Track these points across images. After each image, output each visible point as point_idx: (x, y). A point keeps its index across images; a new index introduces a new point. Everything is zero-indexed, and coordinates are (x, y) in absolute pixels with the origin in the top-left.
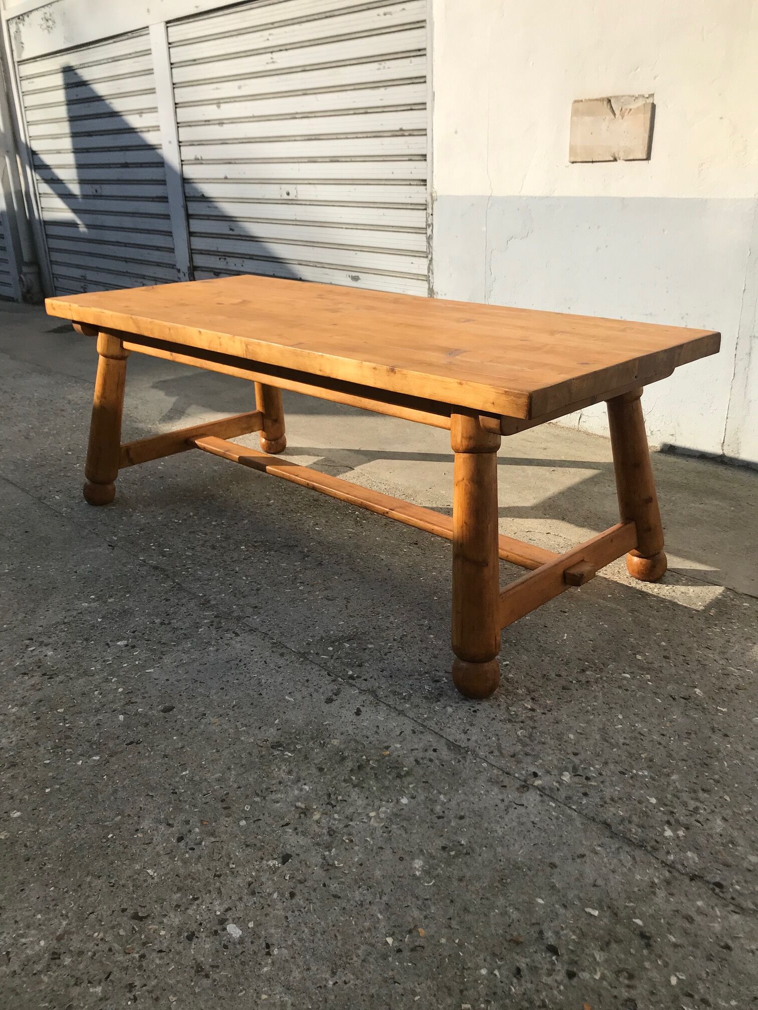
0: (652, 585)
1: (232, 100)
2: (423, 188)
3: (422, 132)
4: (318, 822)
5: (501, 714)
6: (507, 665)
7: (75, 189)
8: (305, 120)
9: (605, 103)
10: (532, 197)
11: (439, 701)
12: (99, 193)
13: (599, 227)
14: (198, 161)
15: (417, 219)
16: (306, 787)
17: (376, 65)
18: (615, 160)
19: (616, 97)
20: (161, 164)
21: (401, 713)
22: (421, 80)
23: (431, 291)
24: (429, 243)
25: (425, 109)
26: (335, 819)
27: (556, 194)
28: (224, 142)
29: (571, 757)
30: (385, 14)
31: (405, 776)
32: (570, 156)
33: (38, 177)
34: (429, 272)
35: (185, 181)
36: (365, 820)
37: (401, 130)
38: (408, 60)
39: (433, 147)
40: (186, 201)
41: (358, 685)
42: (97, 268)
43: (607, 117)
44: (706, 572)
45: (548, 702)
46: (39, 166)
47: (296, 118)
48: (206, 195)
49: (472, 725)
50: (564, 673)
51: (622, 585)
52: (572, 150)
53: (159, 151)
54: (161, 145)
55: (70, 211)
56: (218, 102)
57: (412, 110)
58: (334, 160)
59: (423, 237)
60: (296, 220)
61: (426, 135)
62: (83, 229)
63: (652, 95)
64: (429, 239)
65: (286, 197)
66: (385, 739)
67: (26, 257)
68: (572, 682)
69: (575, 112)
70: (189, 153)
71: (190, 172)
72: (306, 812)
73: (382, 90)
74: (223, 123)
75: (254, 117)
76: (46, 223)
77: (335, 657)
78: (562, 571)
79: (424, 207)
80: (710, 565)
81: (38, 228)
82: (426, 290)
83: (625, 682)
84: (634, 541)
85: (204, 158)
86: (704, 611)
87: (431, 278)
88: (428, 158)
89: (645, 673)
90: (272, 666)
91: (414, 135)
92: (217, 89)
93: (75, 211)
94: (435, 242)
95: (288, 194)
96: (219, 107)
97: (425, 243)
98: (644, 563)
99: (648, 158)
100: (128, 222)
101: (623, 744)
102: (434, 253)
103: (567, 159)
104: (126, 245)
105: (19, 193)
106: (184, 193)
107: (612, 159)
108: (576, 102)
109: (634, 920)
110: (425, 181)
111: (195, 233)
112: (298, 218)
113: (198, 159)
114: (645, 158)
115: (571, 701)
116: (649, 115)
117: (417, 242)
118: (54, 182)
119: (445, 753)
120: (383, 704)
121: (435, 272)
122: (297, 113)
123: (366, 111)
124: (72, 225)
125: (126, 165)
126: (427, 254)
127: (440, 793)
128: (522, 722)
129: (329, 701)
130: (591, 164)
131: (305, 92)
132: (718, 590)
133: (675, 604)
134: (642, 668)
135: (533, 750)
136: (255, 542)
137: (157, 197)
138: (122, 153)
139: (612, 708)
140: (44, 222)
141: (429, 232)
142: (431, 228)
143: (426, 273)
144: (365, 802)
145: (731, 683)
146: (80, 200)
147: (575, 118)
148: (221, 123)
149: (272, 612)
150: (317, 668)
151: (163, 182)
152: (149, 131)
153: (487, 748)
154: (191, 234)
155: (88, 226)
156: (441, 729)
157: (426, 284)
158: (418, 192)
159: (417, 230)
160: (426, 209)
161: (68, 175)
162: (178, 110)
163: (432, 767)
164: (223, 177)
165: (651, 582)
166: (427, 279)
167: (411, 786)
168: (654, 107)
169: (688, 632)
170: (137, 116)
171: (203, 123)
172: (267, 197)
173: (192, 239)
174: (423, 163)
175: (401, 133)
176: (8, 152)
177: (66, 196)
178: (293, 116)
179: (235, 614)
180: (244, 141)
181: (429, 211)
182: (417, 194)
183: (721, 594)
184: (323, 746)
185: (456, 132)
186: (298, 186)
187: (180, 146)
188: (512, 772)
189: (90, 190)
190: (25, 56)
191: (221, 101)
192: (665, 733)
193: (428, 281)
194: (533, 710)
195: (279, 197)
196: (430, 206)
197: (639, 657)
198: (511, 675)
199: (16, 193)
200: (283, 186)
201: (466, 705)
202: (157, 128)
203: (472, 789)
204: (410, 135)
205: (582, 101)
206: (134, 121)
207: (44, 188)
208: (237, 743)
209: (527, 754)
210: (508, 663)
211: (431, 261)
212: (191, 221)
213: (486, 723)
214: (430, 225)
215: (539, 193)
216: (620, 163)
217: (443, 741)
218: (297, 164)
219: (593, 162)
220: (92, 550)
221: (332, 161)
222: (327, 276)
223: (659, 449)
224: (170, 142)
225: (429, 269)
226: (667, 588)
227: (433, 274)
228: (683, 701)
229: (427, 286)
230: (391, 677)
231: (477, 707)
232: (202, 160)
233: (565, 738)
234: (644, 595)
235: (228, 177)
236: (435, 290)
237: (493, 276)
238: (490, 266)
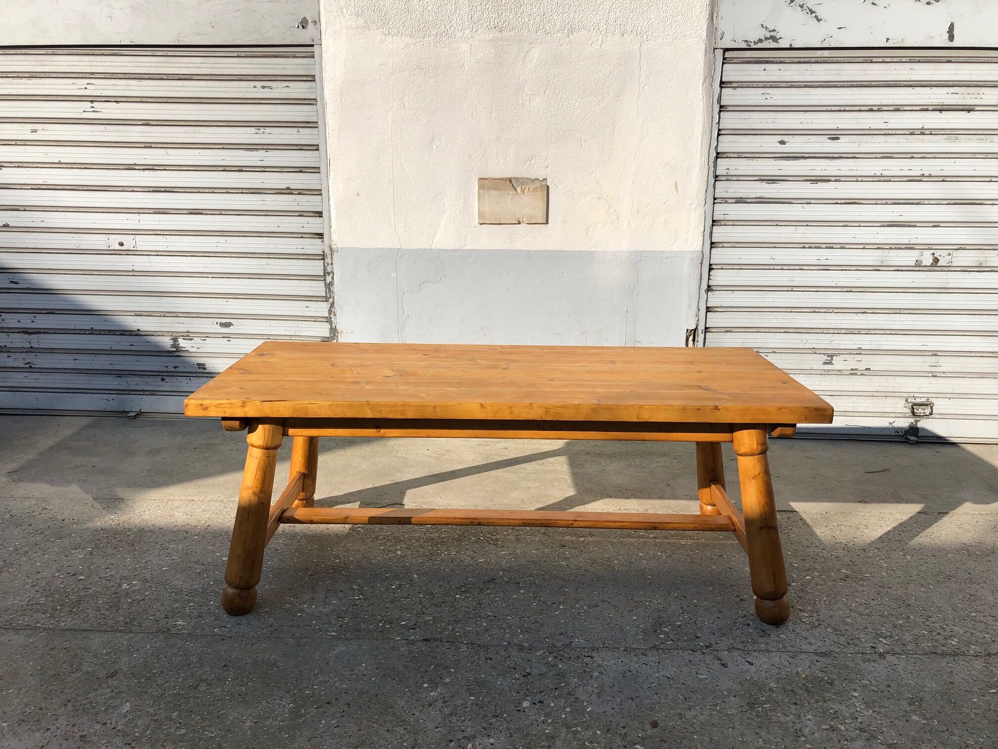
2: (319, 241)
3: (315, 192)
8: (148, 172)
9: (508, 182)
10: (444, 250)
13: (508, 272)
15: (316, 267)
17: (253, 130)
18: (519, 223)
19: (516, 178)
22: (309, 147)
23: (334, 331)
24: (328, 288)
25: (319, 172)
27: (467, 248)
30: (263, 87)
32: (479, 219)
34: (330, 314)
37: (288, 188)
38: (293, 129)
39: (329, 206)
43: (511, 192)
47: (133, 169)
52: (481, 214)
57: (301, 173)
58: (196, 212)
59: (322, 284)
60: (135, 271)
61: (321, 195)
63: (545, 180)
64: (329, 285)
65: (116, 247)
69: (481, 187)
73: (260, 152)
79: (322, 257)
82: (328, 330)
87: (333, 319)
88: (325, 214)
91: (305, 194)
94: (336, 288)
95: (121, 245)
97: (324, 289)
99: (547, 223)
102: (336, 297)
103: (476, 221)
107: (518, 222)
108: (481, 179)
110: (321, 234)
112: (139, 269)
114: (545, 222)
116: (545, 193)
117: (318, 288)
121: (338, 314)
122: (136, 165)
123: (240, 170)
126: (328, 299)
130: (498, 225)
131: (147, 145)
141: (329, 279)
142: (331, 275)
143: (327, 315)
147: (482, 191)
157: (327, 326)
158: (312, 244)
159: (315, 278)
160: (324, 259)
164: (2, 224)
166: (329, 320)
168: (548, 187)
174: (318, 219)
175: (289, 191)
178: (130, 167)
181: (328, 260)
182: (314, 246)
185: (358, 195)
186: (138, 236)
193: (331, 323)
195: (103, 248)
196: (329, 256)
200: (113, 236)
204: (300, 194)
205: (486, 179)
211: (332, 305)
214: (329, 273)
215: (450, 247)
216: (524, 225)
218: (137, 215)
221: (193, 214)
225: (330, 312)
227: (335, 315)
236: (339, 328)
237: (406, 314)
238: (402, 306)
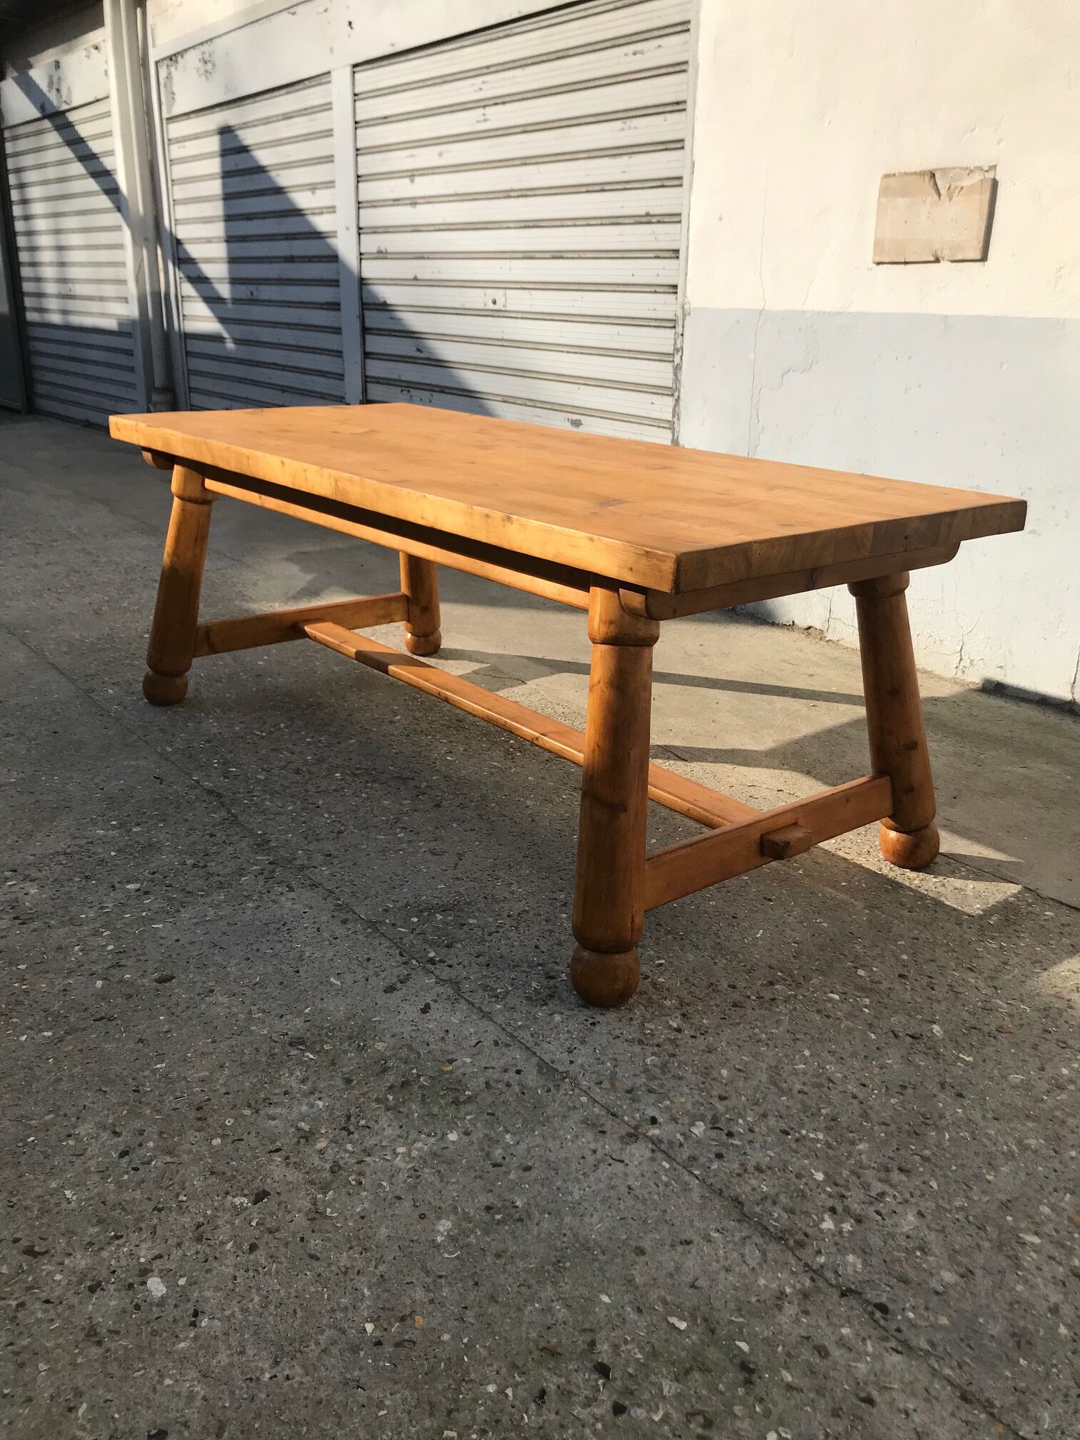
0: (913, 875)
1: (430, 171)
2: (672, 297)
3: (674, 218)
4: (321, 1152)
5: (630, 1032)
6: (661, 964)
7: (224, 290)
8: (521, 200)
9: (927, 178)
10: (819, 312)
11: (546, 1004)
12: (255, 297)
13: (910, 358)
14: (382, 255)
15: (661, 340)
16: (320, 1103)
17: (619, 124)
18: (937, 261)
19: (944, 170)
20: (334, 258)
21: (487, 1016)
22: (677, 144)
23: (675, 442)
24: (675, 374)
25: (681, 185)
26: (346, 1151)
27: (853, 309)
28: (415, 229)
29: (715, 1101)
30: (634, 54)
31: (464, 1103)
32: (875, 253)
33: (182, 275)
34: (674, 417)
35: (362, 282)
36: (388, 1157)
37: (648, 215)
38: (662, 117)
39: (688, 240)
40: (363, 309)
41: (437, 972)
42: (246, 398)
43: (929, 198)
44: (1000, 863)
45: (705, 1021)
46: (183, 260)
47: (510, 197)
48: (389, 302)
49: (583, 1042)
50: (740, 984)
51: (868, 871)
52: (878, 244)
53: (331, 241)
54: (335, 232)
55: (215, 319)
56: (412, 174)
57: (663, 186)
58: (558, 255)
59: (669, 368)
60: (503, 340)
61: (680, 222)
62: (230, 345)
63: (994, 167)
64: (677, 369)
65: (491, 306)
66: (451, 1048)
67: (159, 381)
68: (749, 997)
69: (885, 191)
70: (371, 243)
71: (371, 270)
72: (308, 1137)
73: (625, 158)
74: (416, 203)
75: (457, 195)
76: (188, 336)
77: (418, 931)
78: (758, 835)
79: (671, 324)
80: (1010, 855)
81: (176, 344)
82: (669, 442)
83: (830, 1005)
84: (887, 804)
85: (389, 250)
86: (980, 917)
87: (676, 425)
88: (682, 254)
89: (864, 994)
90: (326, 935)
91: (664, 222)
92: (412, 156)
93: (222, 320)
94: (685, 375)
95: (494, 302)
96: (412, 181)
97: (672, 376)
98: (902, 840)
99: (984, 258)
100: (288, 337)
101: (799, 1092)
102: (682, 389)
103: (870, 258)
104: (284, 368)
105: (156, 295)
106: (361, 298)
107: (932, 259)
108: (887, 176)
109: (738, 1343)
110: (675, 287)
111: (373, 354)
112: (505, 337)
113: (381, 252)
114: (979, 257)
115: (739, 1024)
116: (987, 196)
117: (660, 373)
118: (199, 280)
119: (532, 1078)
120: (463, 1002)
121: (682, 416)
122: (512, 190)
123: (602, 188)
124: (218, 339)
125: (290, 259)
126: (672, 392)
127: (507, 1132)
128: (658, 1046)
129: (390, 989)
130: (902, 266)
131: (524, 161)
132: (1013, 889)
133: (938, 903)
134: (858, 988)
135: (662, 1086)
136: (357, 769)
137: (327, 303)
138: (285, 243)
139: (798, 1039)
140: (185, 334)
141: (677, 359)
142: (680, 354)
143: (670, 417)
144: (398, 1132)
145: (992, 1022)
146: (230, 306)
147: (883, 200)
148: (413, 202)
149: (350, 864)
150: (388, 944)
151: (335, 283)
152: (322, 213)
153: (594, 1076)
154: (367, 355)
155: (237, 341)
156: (536, 1044)
157: (669, 434)
158: (665, 303)
159: (662, 357)
160: (674, 327)
161: (217, 271)
162: (360, 185)
163: (508, 1095)
164: (411, 277)
165: (913, 869)
166: (671, 426)
167: (468, 1117)
168: (995, 184)
169: (947, 944)
170: (309, 193)
171: (391, 203)
172: (467, 306)
173: (368, 362)
174: (674, 261)
175: (647, 219)
176: (146, 239)
177: (212, 300)
178: (507, 194)
179: (298, 862)
180: (442, 227)
181: (679, 330)
182: (663, 306)
183: (1014, 896)
184: (361, 1049)
185: (720, 219)
186: (508, 291)
187: (359, 234)
188: (620, 1114)
189: (244, 291)
190: (177, 110)
191: (416, 173)
192: (867, 1082)
193: (672, 429)
194: (679, 1030)
195: (482, 307)
196: (680, 323)
197: (861, 972)
198: (662, 980)
199: (152, 294)
200: (489, 291)
201: (583, 1014)
202: (332, 209)
203: (556, 1130)
204: (659, 222)
205: (894, 175)
206: (302, 200)
207: (188, 289)
208: (244, 1033)
209: (650, 1091)
210: (663, 961)
211: (677, 400)
212: (368, 337)
213: (604, 1041)
214: (678, 350)
215: (828, 307)
216: (944, 265)
217: (534, 1060)
218: (508, 261)
219: (906, 263)
220: (133, 763)
221: (554, 258)
222: (539, 419)
223: (980, 686)
224: (348, 229)
225: (675, 413)
226: (935, 880)
227: (679, 419)
228: (909, 1039)
229: (670, 436)
230: (488, 965)
231: (599, 1018)
232: (386, 253)
233: (715, 1074)
234: (896, 886)
235: (419, 277)
236: (681, 440)
237: (760, 424)
238: (757, 410)
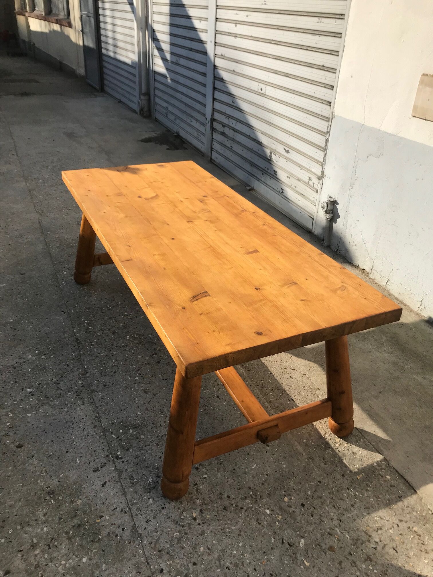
0: (337, 440)
1: (243, 23)
2: (329, 107)
3: (333, 70)
4: (36, 556)
5: (175, 516)
6: (205, 478)
7: (168, 56)
8: (276, 46)
10: (386, 132)
11: (150, 492)
12: (178, 63)
13: (420, 165)
14: (223, 57)
15: (322, 125)
16: (45, 529)
17: (316, 19)
20: (205, 53)
21: (125, 494)
22: (338, 35)
23: (323, 173)
24: (326, 143)
25: (338, 56)
26: (44, 558)
27: (400, 135)
28: (235, 48)
29: (191, 565)
31: (96, 542)
32: (413, 111)
33: (154, 46)
34: (323, 161)
35: (215, 67)
36: (57, 565)
37: (323, 66)
38: (334, 20)
39: (338, 83)
40: (214, 79)
41: (117, 464)
42: (173, 104)
44: (381, 440)
45: (208, 516)
46: (155, 39)
47: (271, 43)
48: (224, 78)
49: (155, 518)
50: (232, 496)
51: (319, 434)
52: (415, 108)
53: (205, 45)
54: (207, 42)
55: (164, 68)
56: (236, 23)
57: (331, 54)
58: (287, 75)
59: (324, 139)
60: (263, 107)
61: (335, 73)
62: (169, 80)
64: (327, 140)
65: (260, 91)
66: (104, 509)
67: (144, 90)
68: (232, 505)
69: (422, 82)
70: (220, 50)
71: (219, 62)
72: (34, 546)
73: (318, 36)
74: (237, 37)
75: (251, 37)
76: (155, 72)
77: (119, 438)
78: (256, 432)
79: (327, 119)
80: (388, 435)
81: (151, 74)
82: (320, 171)
83: (263, 516)
84: (330, 411)
85: (226, 55)
86: (356, 473)
87: (324, 165)
88: (335, 89)
89: (280, 513)
90: (86, 433)
91: (329, 71)
92: (237, 14)
93: (167, 69)
94: (330, 144)
95: (261, 90)
96: (236, 26)
97: (325, 143)
101: (227, 568)
102: (328, 150)
103: (410, 113)
104: (187, 96)
105: (145, 53)
106: (214, 74)
108: (424, 75)
110: (330, 103)
111: (217, 99)
112: (264, 106)
113: (222, 55)
115: (221, 520)
117: (320, 140)
118: (160, 49)
119: (127, 534)
120: (119, 483)
121: (327, 162)
122: (272, 40)
123: (307, 48)
124: (164, 76)
125: (191, 49)
126: (324, 150)
127: (105, 562)
128: (183, 526)
129: (96, 470)
131: (279, 28)
132: (379, 457)
133: (341, 461)
134: (281, 509)
135: (174, 550)
136: (137, 334)
137: (202, 73)
138: (189, 41)
139: (241, 535)
140: (154, 71)
141: (327, 136)
142: (329, 134)
144: (67, 552)
145: (328, 543)
146: (170, 64)
147: (421, 86)
148: (236, 36)
149: (111, 392)
150: (105, 443)
151: (205, 64)
152: (203, 32)
153: (151, 539)
154: (214, 99)
155: (171, 79)
156: (137, 515)
157: (321, 168)
158: (326, 109)
159: (322, 133)
160: (328, 121)
161: (166, 47)
162: (217, 22)
163: (114, 543)
164: (232, 69)
165: (339, 437)
166: (322, 165)
167: (94, 551)
169: (332, 489)
170: (199, 21)
171: (227, 34)
172: (251, 88)
173: (215, 102)
174: (331, 91)
175: (322, 68)
176: (142, 28)
177: (164, 59)
178: (270, 42)
179: (92, 388)
180: (245, 51)
181: (330, 123)
182: (323, 110)
183: (377, 462)
184: (72, 502)
185: (352, 77)
186: (267, 86)
187: (215, 45)
188: (151, 563)
189: (175, 59)
191: (238, 22)
192: (257, 569)
194: (195, 519)
195: (257, 90)
196: (331, 120)
197: (286, 499)
198: (201, 487)
199: (143, 52)
200: (260, 84)
201: (161, 502)
202: (206, 31)
203: (123, 566)
204: (327, 71)
205: (427, 75)
206: (197, 24)
207: (156, 52)
208: (35, 484)
209: (168, 553)
210: (206, 476)
211: (326, 154)
212: (216, 92)
213: (162, 519)
214: (328, 132)
215: (390, 131)
217: (132, 523)
218: (268, 73)
219: (426, 120)
220: (57, 317)
221: (285, 76)
222: (273, 145)
223: (427, 319)
224: (211, 42)
225: (324, 160)
226: (346, 445)
227: (325, 163)
228: (287, 546)
230: (137, 464)
231: (167, 505)
232: (224, 56)
233: (198, 548)
234: (327, 445)
235: (235, 71)
236: (325, 172)
237: (356, 176)
238: (356, 169)
